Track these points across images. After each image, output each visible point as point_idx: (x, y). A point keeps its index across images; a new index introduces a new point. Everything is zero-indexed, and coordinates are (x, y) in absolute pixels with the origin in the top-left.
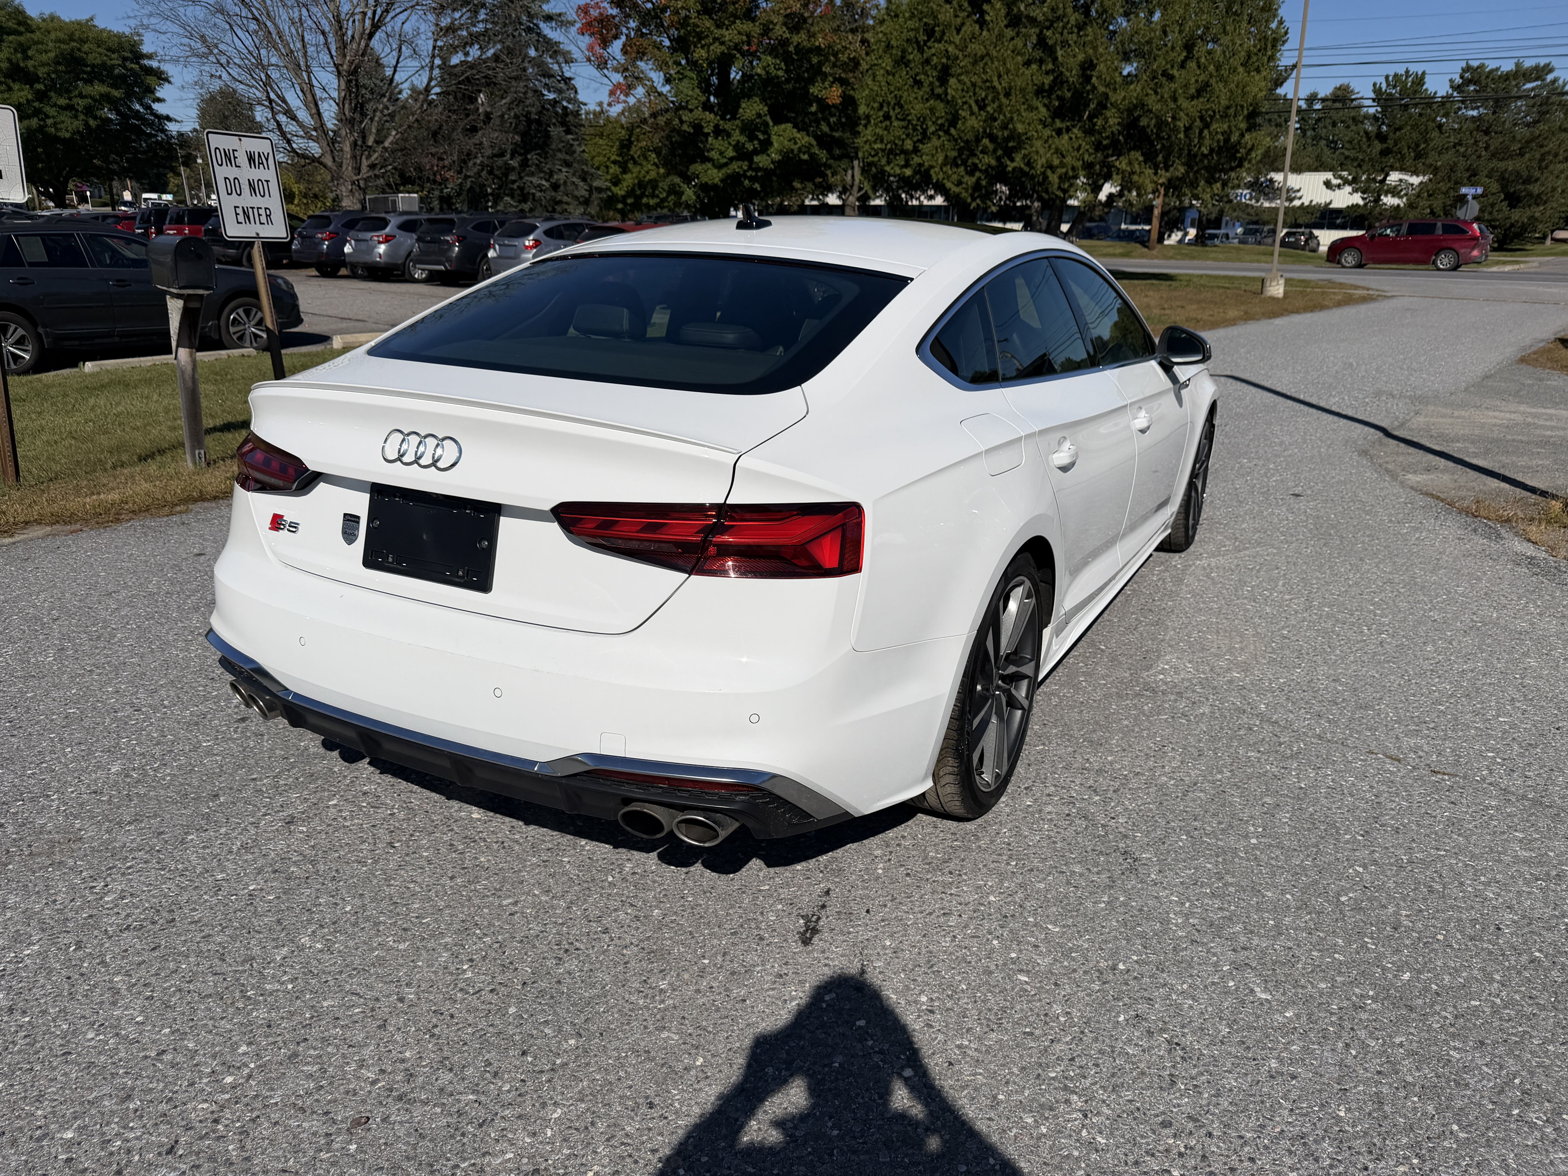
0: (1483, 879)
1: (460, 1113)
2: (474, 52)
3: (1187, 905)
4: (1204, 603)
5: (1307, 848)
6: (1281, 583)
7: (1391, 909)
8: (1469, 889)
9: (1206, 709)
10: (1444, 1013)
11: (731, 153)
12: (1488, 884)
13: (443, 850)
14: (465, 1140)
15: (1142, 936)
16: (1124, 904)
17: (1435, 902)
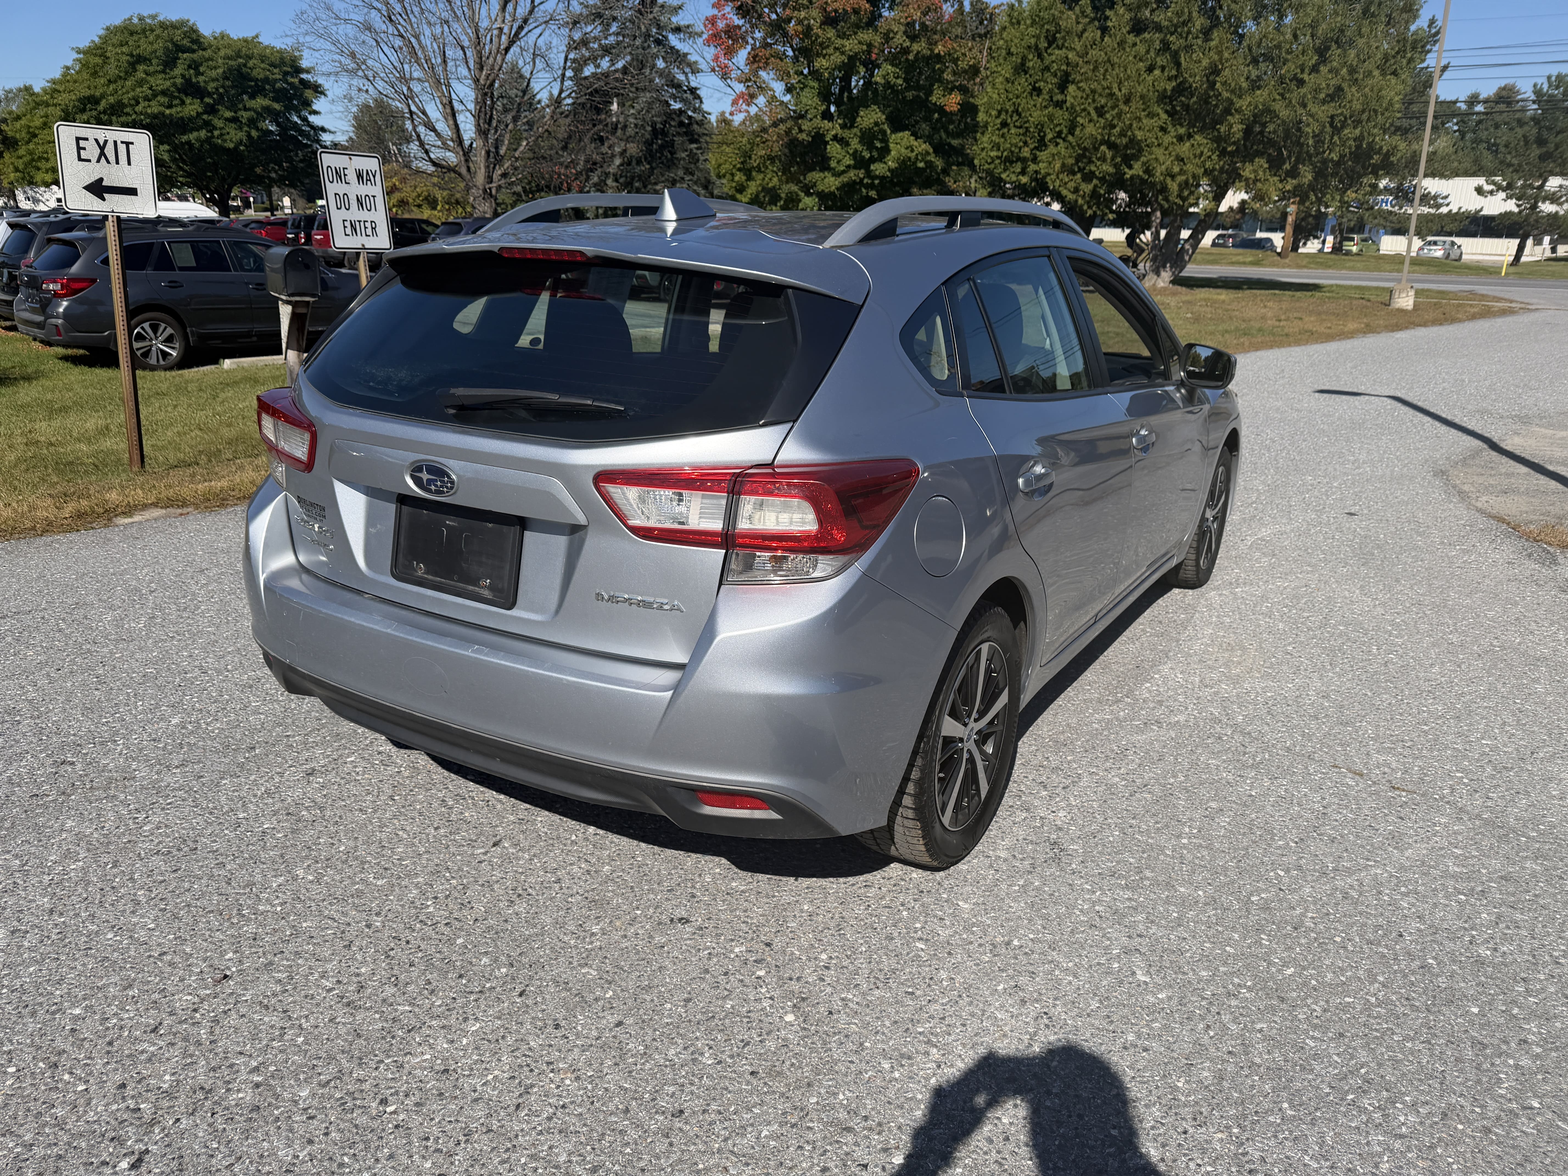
0: (1403, 889)
1: (394, 1020)
2: (605, 63)
3: (1098, 893)
5: (1235, 850)
6: (1304, 601)
7: (1298, 911)
8: (1386, 898)
9: (1182, 718)
10: (1314, 1007)
11: (848, 161)
12: (1406, 894)
13: (435, 805)
14: (394, 1042)
15: (1045, 917)
16: (1037, 889)
17: (1346, 907)
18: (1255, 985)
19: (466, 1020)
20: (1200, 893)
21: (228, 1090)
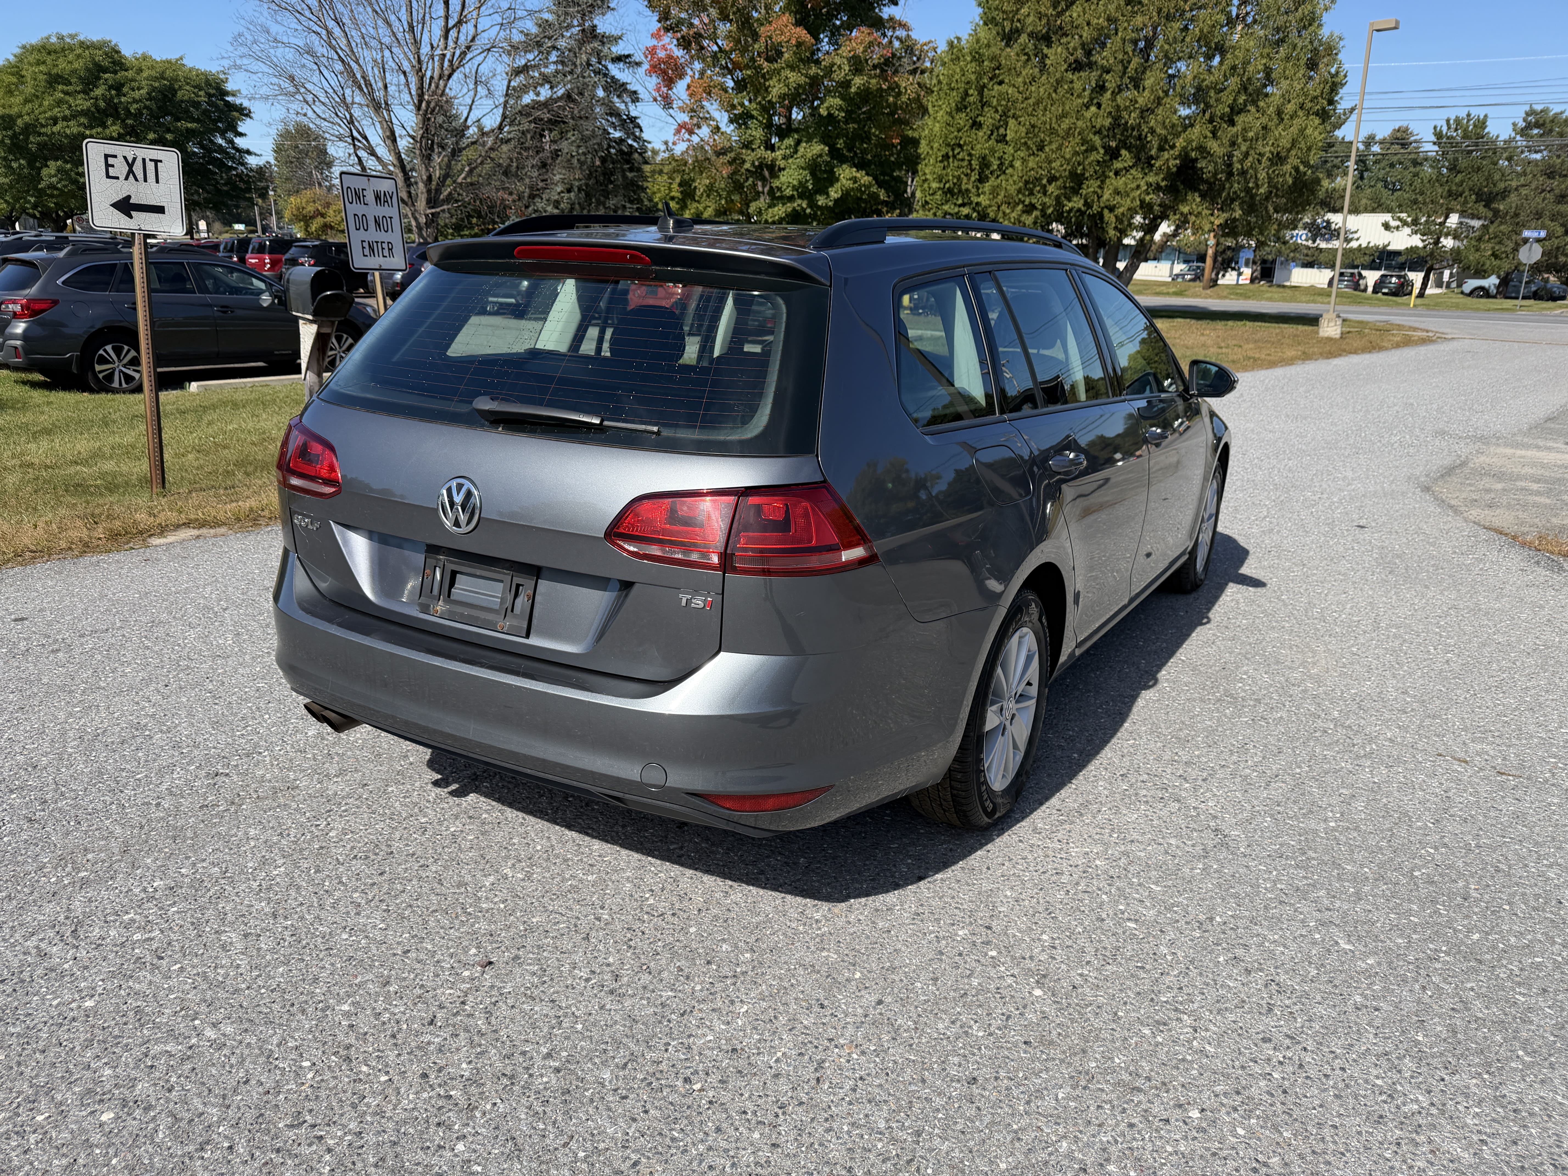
2: (545, 93)
3: (1274, 873)
4: (1277, 622)
5: (1382, 831)
6: (1349, 606)
7: (1461, 884)
8: (1533, 870)
15: (1236, 896)
16: (1217, 871)
17: (1500, 879)
19: (732, 1002)
21: (531, 1075)
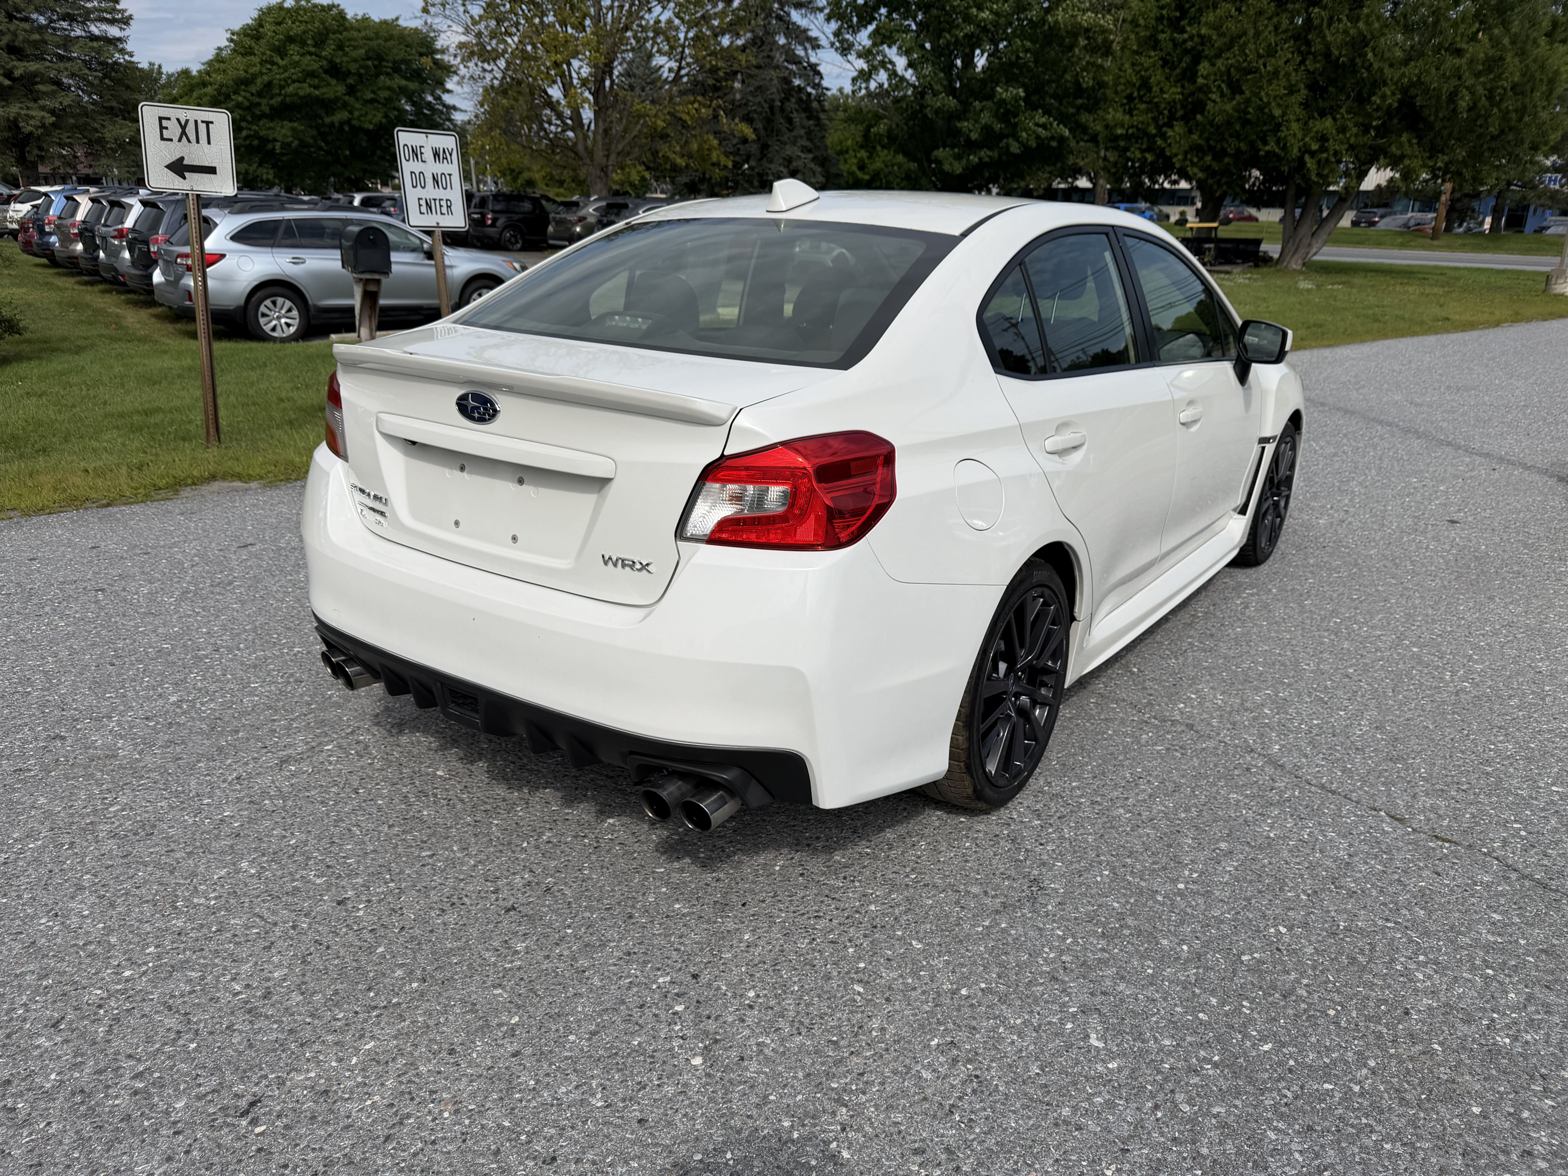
0: (1421, 958)
1: (291, 1032)
3: (1069, 941)
4: (1277, 632)
5: (1237, 900)
6: (1379, 617)
9: (1210, 745)
12: (1424, 964)
14: (283, 1055)
15: (1004, 965)
16: (1003, 931)
18: (1222, 1061)
19: (362, 1037)
20: (1185, 947)
